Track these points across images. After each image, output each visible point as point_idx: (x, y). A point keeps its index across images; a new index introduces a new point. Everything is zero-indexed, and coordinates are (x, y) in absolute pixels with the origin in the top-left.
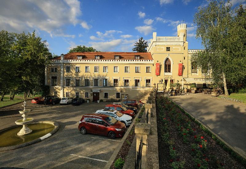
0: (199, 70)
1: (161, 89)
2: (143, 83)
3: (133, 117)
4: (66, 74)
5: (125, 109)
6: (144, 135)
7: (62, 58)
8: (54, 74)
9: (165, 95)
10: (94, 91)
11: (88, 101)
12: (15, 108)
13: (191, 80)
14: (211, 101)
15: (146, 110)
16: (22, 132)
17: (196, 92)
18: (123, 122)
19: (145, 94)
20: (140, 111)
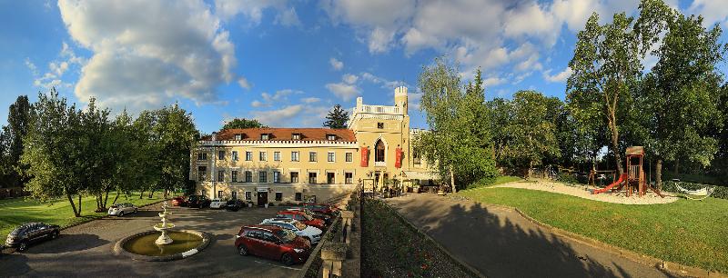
0: (424, 161)
1: (368, 187)
2: (340, 178)
3: (324, 230)
4: (218, 162)
5: (310, 218)
6: (336, 261)
7: (214, 139)
8: (202, 163)
9: (377, 198)
10: (260, 189)
11: (250, 205)
12: (153, 209)
13: (413, 175)
14: (436, 203)
15: (344, 220)
16: (160, 241)
17: (420, 192)
18: (307, 238)
19: (344, 195)
20: (335, 221)
